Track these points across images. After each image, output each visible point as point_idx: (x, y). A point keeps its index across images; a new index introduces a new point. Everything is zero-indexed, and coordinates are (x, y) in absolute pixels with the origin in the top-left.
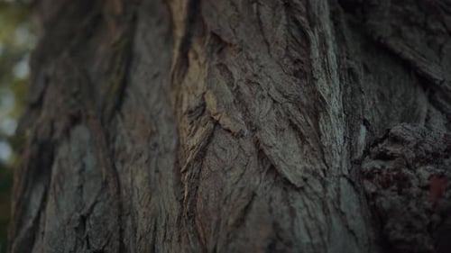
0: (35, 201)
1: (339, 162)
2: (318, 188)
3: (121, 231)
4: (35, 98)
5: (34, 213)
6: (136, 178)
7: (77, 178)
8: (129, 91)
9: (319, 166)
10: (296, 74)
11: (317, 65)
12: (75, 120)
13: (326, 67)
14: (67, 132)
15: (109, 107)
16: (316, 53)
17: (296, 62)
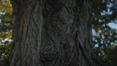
0: (13, 51)
1: (38, 52)
2: (36, 54)
3: (21, 56)
4: (13, 35)
5: (13, 52)
6: (22, 50)
7: (17, 49)
8: (22, 38)
9: (36, 52)
10: (36, 41)
11: (38, 40)
12: (17, 41)
13: (39, 40)
14: (16, 42)
15: (20, 40)
16: (38, 39)
17: (36, 40)
